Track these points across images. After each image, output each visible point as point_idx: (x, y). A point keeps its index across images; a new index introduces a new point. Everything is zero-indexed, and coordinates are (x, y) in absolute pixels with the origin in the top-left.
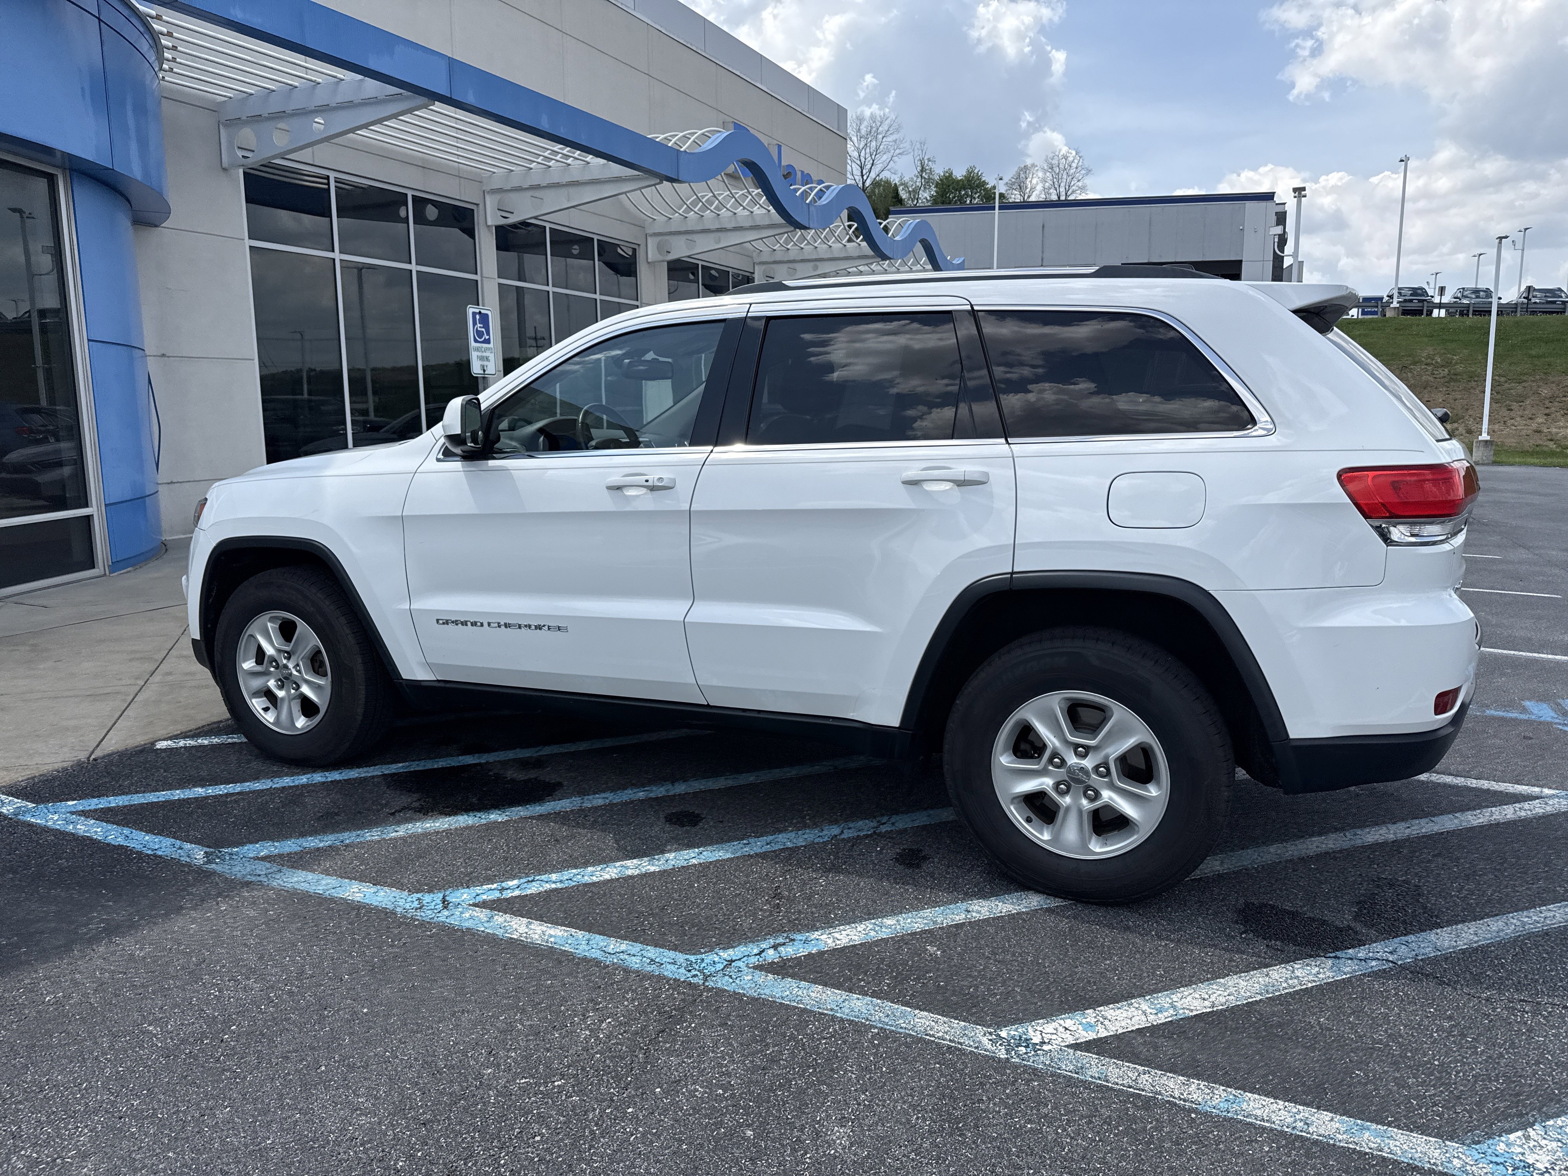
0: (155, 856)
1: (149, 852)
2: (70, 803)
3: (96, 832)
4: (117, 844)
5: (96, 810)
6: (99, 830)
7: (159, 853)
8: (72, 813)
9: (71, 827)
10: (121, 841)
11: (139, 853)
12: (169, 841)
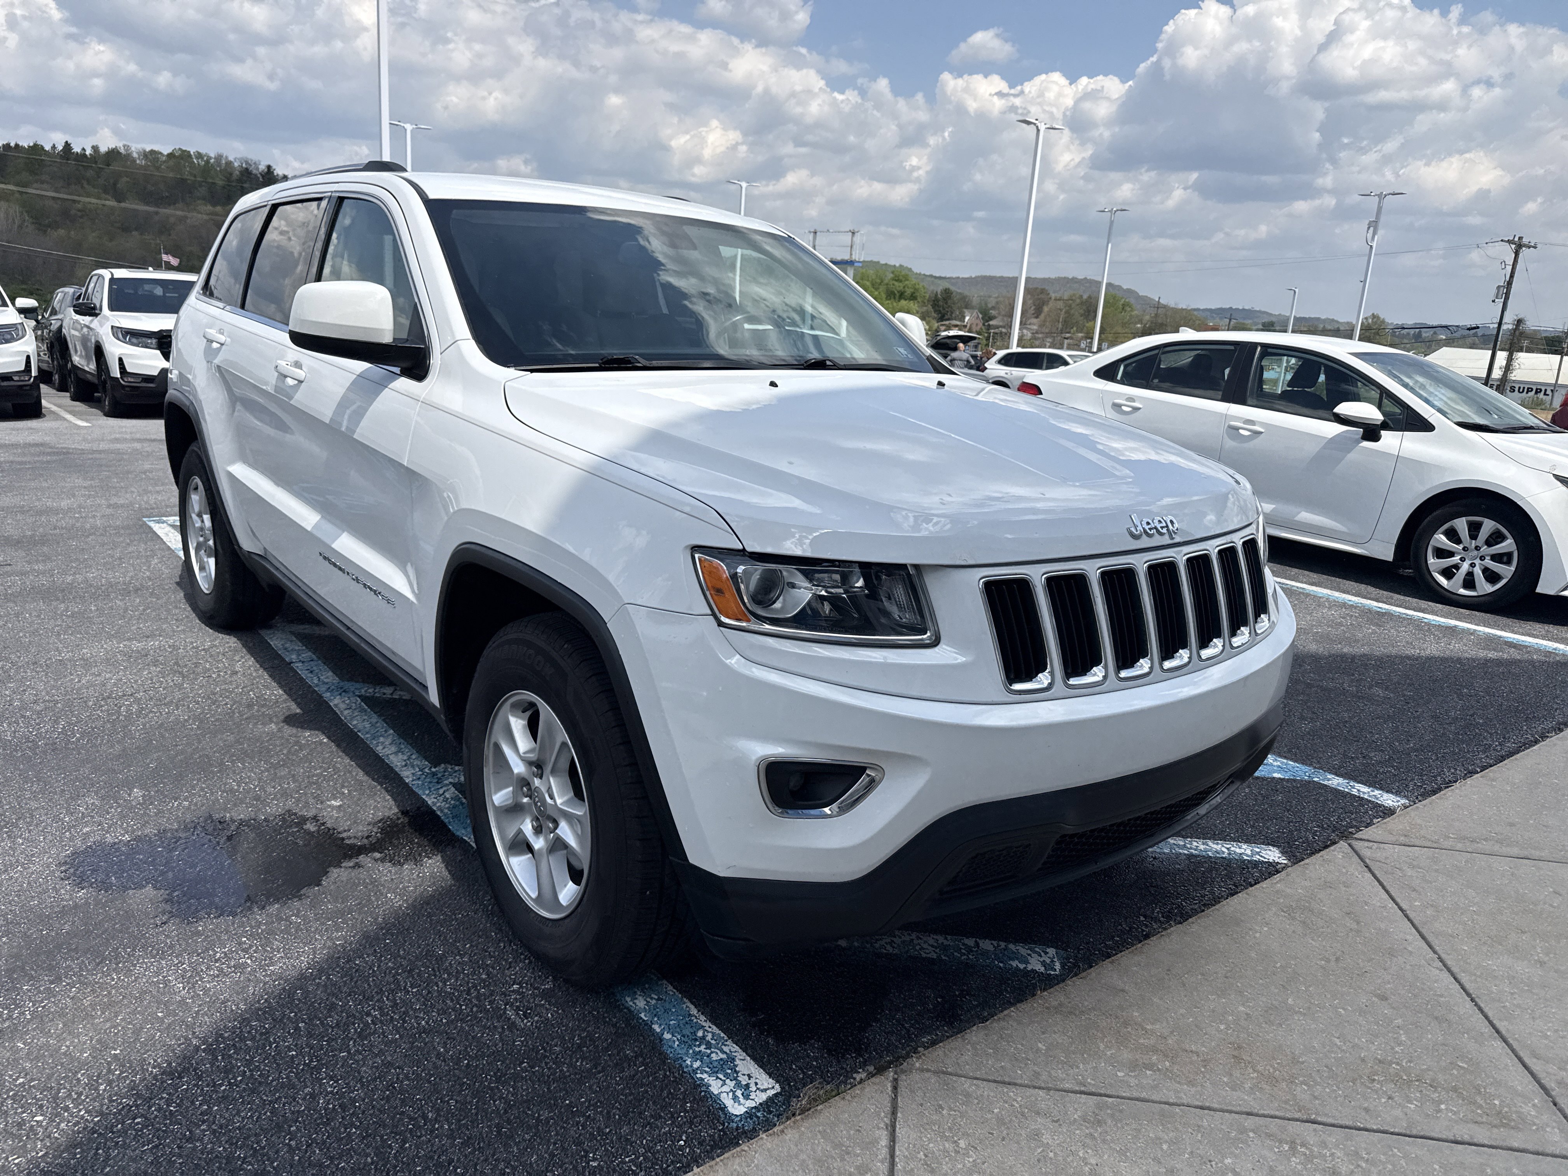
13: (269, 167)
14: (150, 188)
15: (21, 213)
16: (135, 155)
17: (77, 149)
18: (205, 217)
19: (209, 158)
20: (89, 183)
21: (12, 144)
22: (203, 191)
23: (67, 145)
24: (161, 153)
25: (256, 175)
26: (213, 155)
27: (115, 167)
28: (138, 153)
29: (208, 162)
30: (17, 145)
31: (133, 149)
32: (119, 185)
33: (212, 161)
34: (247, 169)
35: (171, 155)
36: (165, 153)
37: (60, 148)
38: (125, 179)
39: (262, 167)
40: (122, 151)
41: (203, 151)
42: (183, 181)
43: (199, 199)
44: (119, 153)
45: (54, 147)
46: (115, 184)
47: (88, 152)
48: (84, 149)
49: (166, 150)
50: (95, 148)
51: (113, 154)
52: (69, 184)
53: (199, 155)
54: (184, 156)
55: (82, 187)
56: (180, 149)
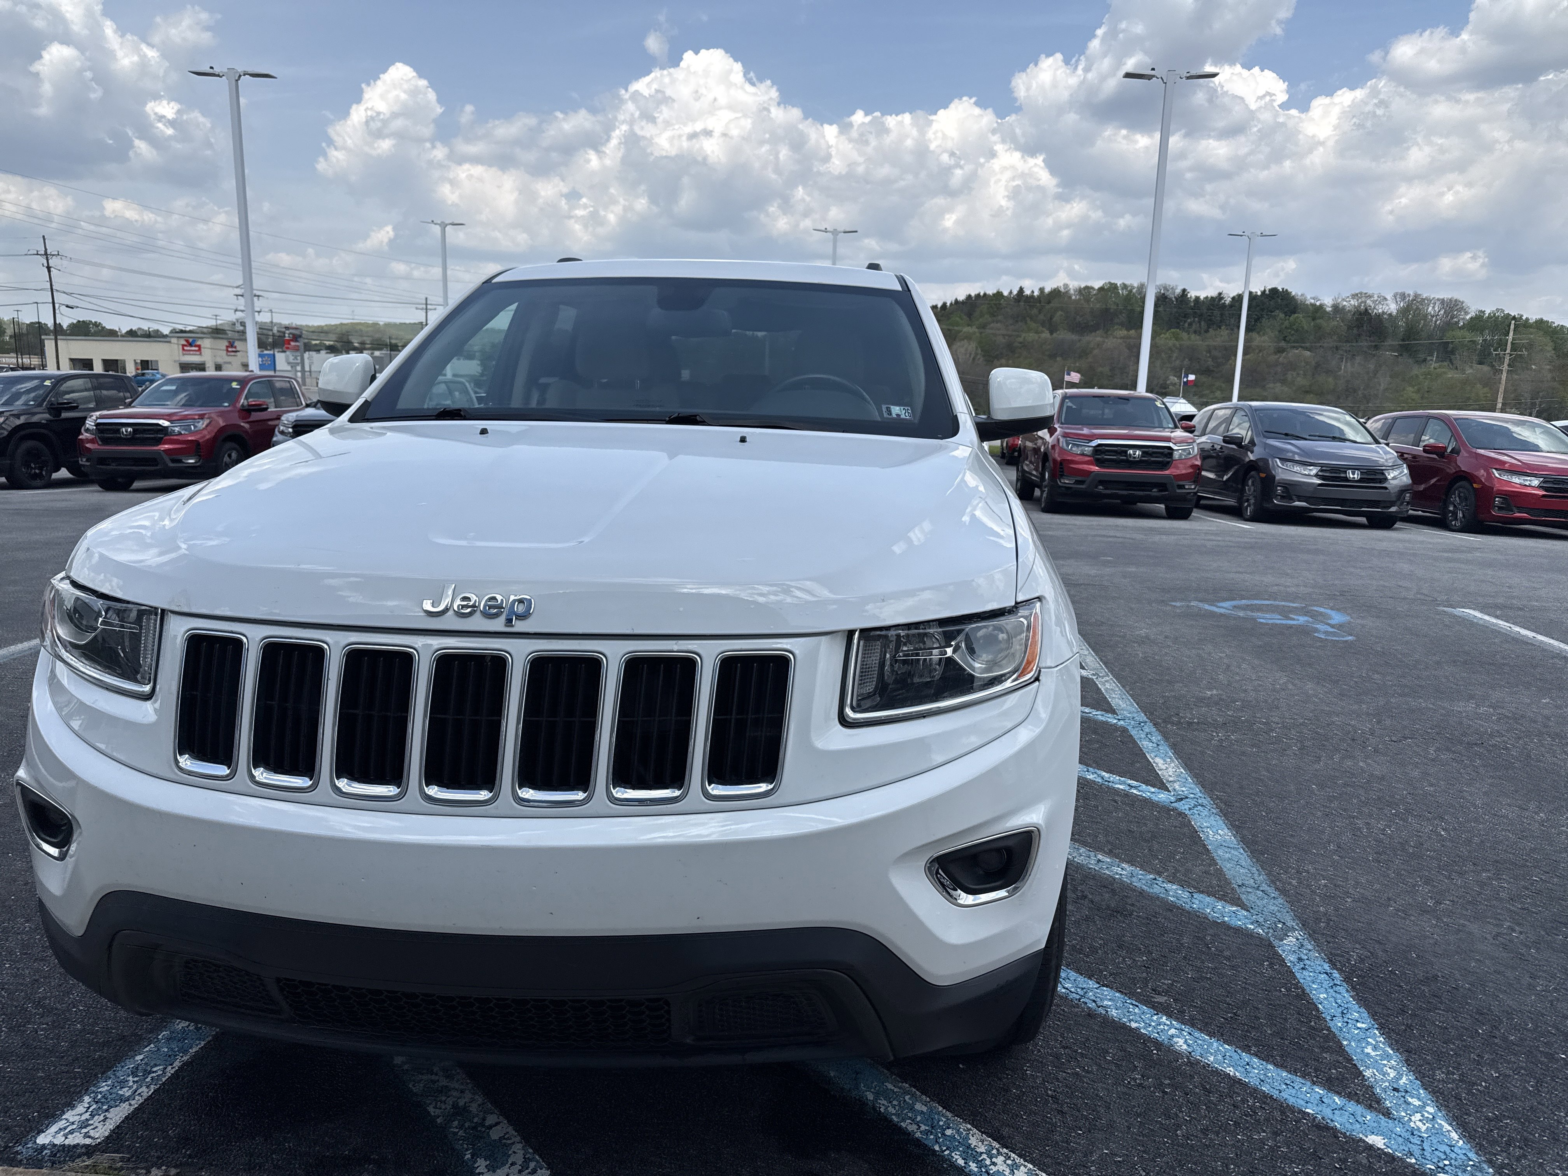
0: (1333, 965)
1: (1336, 974)
2: (1377, 1141)
3: (1375, 1048)
4: (1362, 1010)
5: (1350, 1096)
6: (1369, 1050)
7: (1326, 966)
8: (1387, 1114)
9: (1404, 1080)
10: (1357, 1012)
11: (1347, 979)
12: (1304, 977)
13: (1184, 290)
14: (1078, 319)
15: (977, 348)
16: (1072, 292)
17: (1027, 292)
18: (1119, 341)
19: (1133, 287)
20: (1031, 319)
21: (982, 294)
22: (1123, 318)
23: (1021, 290)
24: (1092, 288)
25: (1171, 299)
26: (1136, 285)
27: (1055, 304)
28: (1075, 291)
29: (1131, 291)
30: (985, 294)
31: (1071, 287)
32: (1054, 319)
33: (1134, 291)
34: (1164, 294)
35: (1101, 289)
36: (1096, 287)
37: (1015, 292)
38: (1060, 313)
39: (1178, 291)
40: (1062, 290)
41: (1128, 282)
42: (1107, 310)
43: (1117, 324)
44: (1059, 291)
45: (1011, 292)
46: (1051, 319)
47: (1036, 293)
48: (1033, 292)
49: (1097, 284)
50: (1042, 290)
51: (1056, 293)
52: (1017, 321)
53: (1125, 286)
54: (1113, 287)
55: (1026, 323)
56: (1110, 283)
